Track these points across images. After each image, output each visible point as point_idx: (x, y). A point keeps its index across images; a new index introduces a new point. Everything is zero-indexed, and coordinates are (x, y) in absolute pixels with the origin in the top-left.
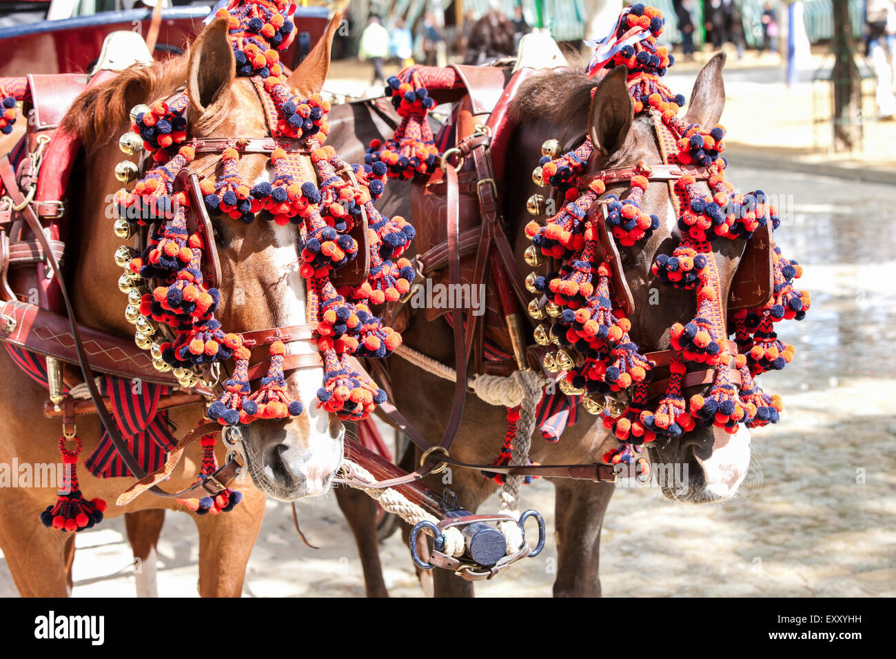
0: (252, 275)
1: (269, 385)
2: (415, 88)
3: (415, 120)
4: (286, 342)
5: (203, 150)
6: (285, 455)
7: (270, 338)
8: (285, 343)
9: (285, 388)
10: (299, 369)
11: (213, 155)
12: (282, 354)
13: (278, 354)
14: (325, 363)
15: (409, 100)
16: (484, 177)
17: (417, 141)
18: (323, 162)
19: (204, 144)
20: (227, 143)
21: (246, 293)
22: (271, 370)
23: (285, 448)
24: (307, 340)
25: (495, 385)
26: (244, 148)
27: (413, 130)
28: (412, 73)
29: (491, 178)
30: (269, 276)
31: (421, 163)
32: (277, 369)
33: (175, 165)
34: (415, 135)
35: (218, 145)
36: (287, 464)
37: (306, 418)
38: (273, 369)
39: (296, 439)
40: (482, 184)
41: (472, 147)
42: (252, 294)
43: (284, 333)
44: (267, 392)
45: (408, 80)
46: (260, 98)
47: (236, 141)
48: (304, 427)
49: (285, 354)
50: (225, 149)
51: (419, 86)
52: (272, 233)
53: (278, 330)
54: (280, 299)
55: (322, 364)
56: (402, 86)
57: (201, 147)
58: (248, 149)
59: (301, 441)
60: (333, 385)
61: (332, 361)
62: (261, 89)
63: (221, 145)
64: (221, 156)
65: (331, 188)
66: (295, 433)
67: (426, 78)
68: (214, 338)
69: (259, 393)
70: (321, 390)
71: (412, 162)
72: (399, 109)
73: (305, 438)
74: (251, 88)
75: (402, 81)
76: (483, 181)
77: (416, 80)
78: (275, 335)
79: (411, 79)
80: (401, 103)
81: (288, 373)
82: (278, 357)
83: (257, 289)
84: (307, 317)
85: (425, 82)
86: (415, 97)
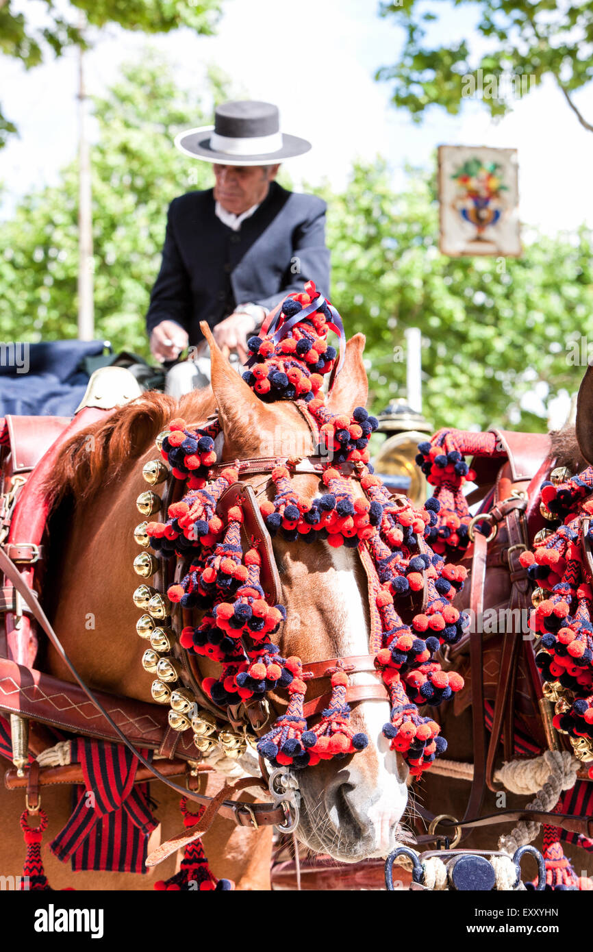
0: (309, 602)
1: (333, 717)
2: (447, 451)
3: (447, 488)
4: (349, 672)
5: (246, 471)
6: (351, 796)
7: (332, 668)
8: (348, 674)
9: (349, 721)
10: (364, 700)
11: (261, 476)
12: (345, 685)
13: (341, 685)
14: (391, 698)
15: (440, 464)
16: (515, 542)
17: (449, 510)
18: (375, 488)
19: (249, 465)
20: (276, 462)
21: (302, 622)
22: (333, 701)
23: (350, 787)
24: (371, 671)
25: (522, 767)
26: (295, 467)
27: (444, 499)
28: (445, 435)
29: (524, 543)
30: (328, 602)
31: (451, 534)
32: (339, 701)
33: (215, 488)
34: (447, 504)
35: (265, 465)
36: (353, 807)
37: (374, 753)
38: (336, 700)
39: (364, 777)
40: (512, 551)
41: (506, 512)
42: (308, 622)
43: (346, 662)
44: (330, 724)
45: (439, 443)
46: (306, 420)
47: (286, 460)
48: (372, 764)
49: (348, 685)
50: (273, 468)
51: (452, 449)
52: (329, 557)
53: (339, 659)
54: (340, 626)
55: (389, 698)
56: (432, 450)
57: (246, 468)
58: (298, 468)
59: (369, 780)
60: (400, 721)
61: (398, 695)
62: (306, 412)
63: (269, 465)
64: (270, 476)
65: (387, 513)
66: (362, 771)
67: (462, 442)
68: (274, 662)
69: (321, 725)
70: (388, 724)
71: (442, 531)
72: (430, 476)
73: (373, 777)
74: (295, 410)
75: (433, 444)
76: (515, 547)
77: (449, 443)
78: (337, 665)
79: (443, 442)
80: (432, 469)
81: (353, 705)
82: (340, 688)
83: (315, 616)
84: (370, 647)
85: (460, 447)
86: (446, 460)
